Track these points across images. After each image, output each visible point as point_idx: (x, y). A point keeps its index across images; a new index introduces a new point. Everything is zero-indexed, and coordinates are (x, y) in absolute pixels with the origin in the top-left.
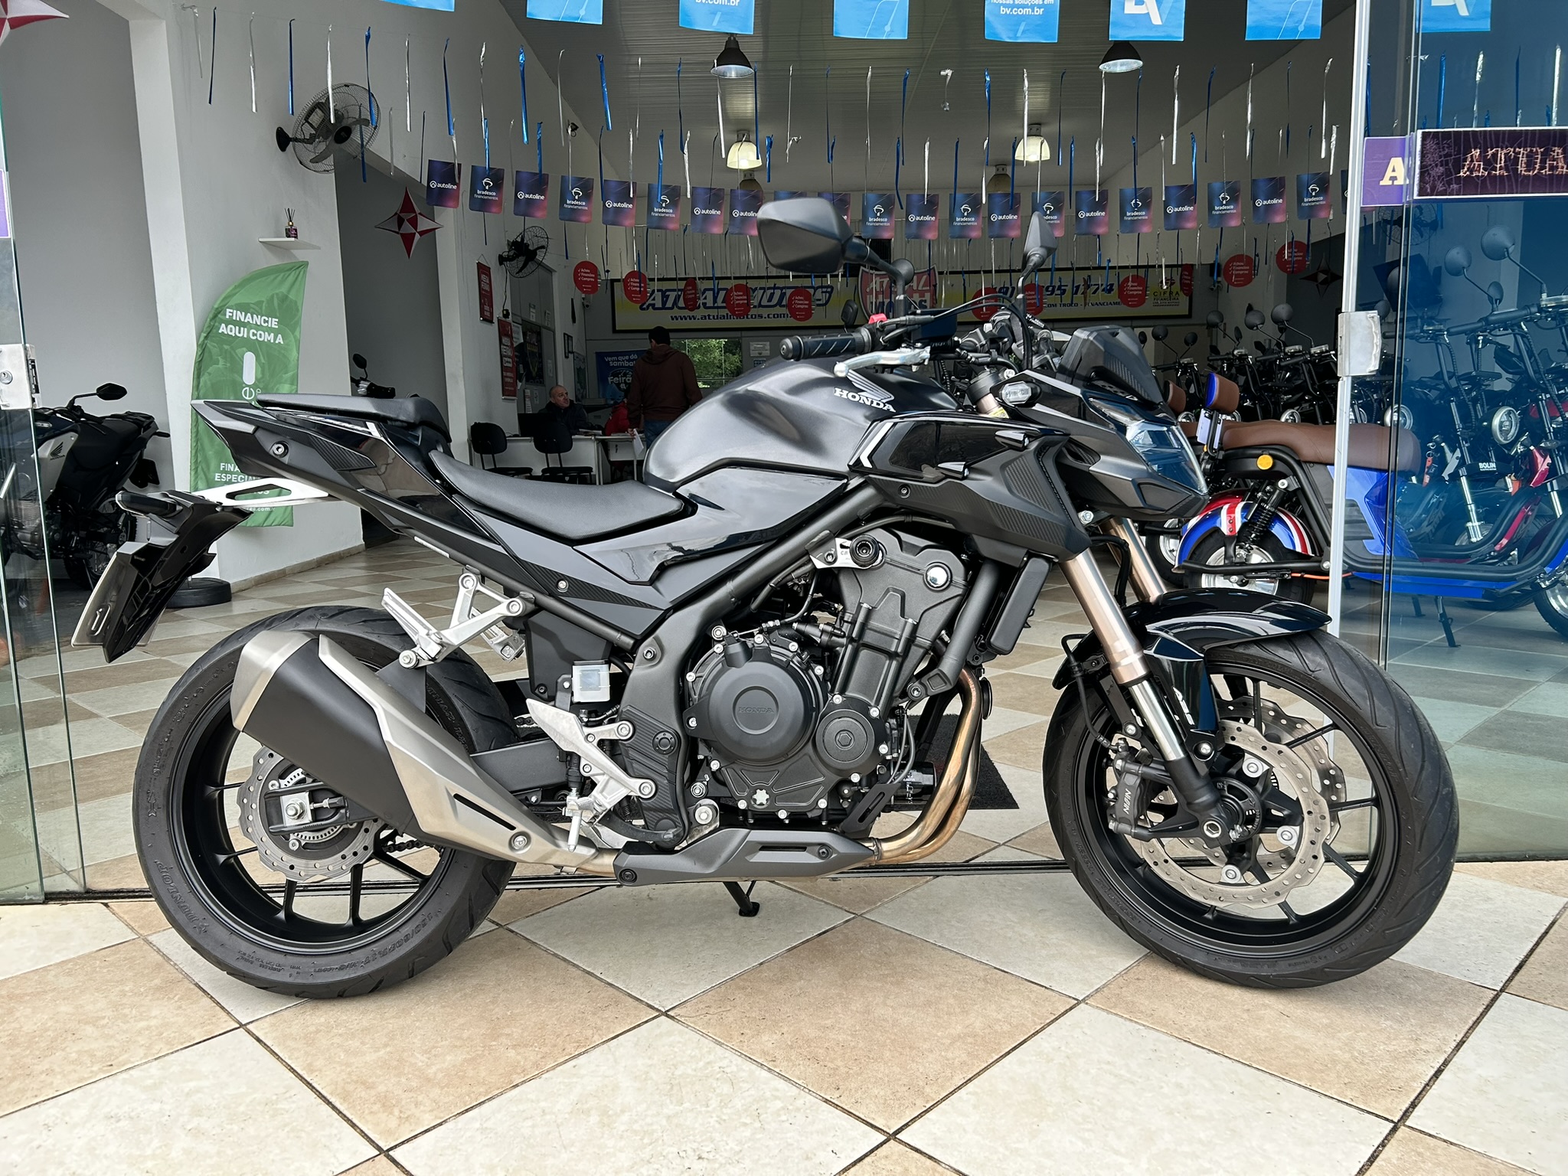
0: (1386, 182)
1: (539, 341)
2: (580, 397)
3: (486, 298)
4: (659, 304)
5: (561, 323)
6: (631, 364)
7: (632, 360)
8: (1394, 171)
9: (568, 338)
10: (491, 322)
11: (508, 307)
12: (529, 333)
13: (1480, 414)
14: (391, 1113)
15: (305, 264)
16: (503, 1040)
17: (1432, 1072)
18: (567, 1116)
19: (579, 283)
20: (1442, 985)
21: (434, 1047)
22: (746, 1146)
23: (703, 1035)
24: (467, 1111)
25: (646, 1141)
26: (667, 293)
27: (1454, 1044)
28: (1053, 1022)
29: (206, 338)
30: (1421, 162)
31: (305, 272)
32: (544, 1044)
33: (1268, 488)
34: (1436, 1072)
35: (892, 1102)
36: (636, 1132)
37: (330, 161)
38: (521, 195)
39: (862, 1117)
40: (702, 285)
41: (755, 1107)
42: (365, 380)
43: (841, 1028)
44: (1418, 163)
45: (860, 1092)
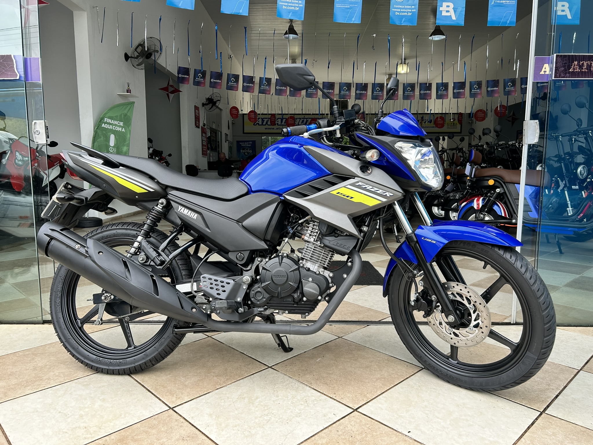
0: (542, 73)
1: (216, 136)
2: (230, 157)
3: (197, 119)
4: (260, 123)
5: (225, 130)
6: (250, 145)
7: (250, 144)
8: (545, 69)
9: (226, 135)
10: (199, 128)
11: (205, 122)
12: (212, 133)
13: (573, 168)
14: (173, 396)
15: (133, 103)
16: (212, 374)
17: (555, 396)
18: (236, 399)
19: (231, 114)
20: (558, 367)
21: (187, 375)
22: (302, 411)
23: (285, 374)
24: (200, 396)
25: (265, 408)
26: (264, 119)
27: (563, 387)
28: (413, 375)
29: (97, 128)
30: (556, 66)
31: (133, 105)
32: (227, 376)
33: (492, 192)
34: (556, 396)
35: (355, 399)
36: (262, 406)
37: (143, 65)
38: (212, 80)
39: (344, 403)
40: (277, 117)
41: (305, 399)
42: (152, 148)
43: (335, 374)
44: (554, 66)
45: (343, 395)
